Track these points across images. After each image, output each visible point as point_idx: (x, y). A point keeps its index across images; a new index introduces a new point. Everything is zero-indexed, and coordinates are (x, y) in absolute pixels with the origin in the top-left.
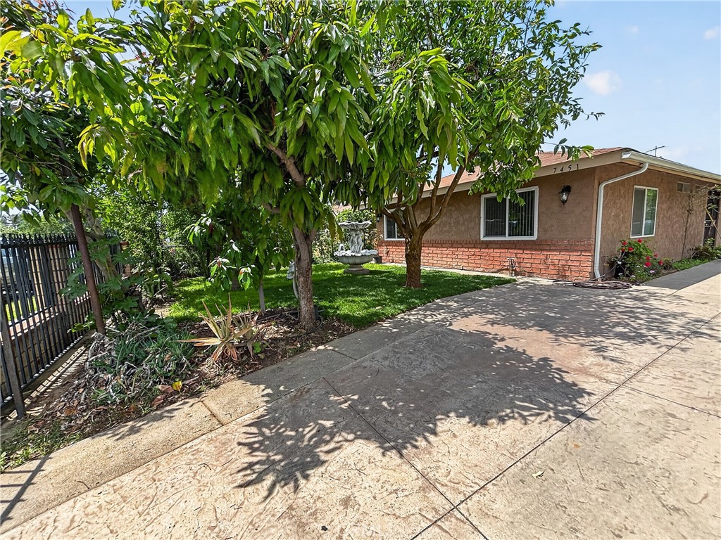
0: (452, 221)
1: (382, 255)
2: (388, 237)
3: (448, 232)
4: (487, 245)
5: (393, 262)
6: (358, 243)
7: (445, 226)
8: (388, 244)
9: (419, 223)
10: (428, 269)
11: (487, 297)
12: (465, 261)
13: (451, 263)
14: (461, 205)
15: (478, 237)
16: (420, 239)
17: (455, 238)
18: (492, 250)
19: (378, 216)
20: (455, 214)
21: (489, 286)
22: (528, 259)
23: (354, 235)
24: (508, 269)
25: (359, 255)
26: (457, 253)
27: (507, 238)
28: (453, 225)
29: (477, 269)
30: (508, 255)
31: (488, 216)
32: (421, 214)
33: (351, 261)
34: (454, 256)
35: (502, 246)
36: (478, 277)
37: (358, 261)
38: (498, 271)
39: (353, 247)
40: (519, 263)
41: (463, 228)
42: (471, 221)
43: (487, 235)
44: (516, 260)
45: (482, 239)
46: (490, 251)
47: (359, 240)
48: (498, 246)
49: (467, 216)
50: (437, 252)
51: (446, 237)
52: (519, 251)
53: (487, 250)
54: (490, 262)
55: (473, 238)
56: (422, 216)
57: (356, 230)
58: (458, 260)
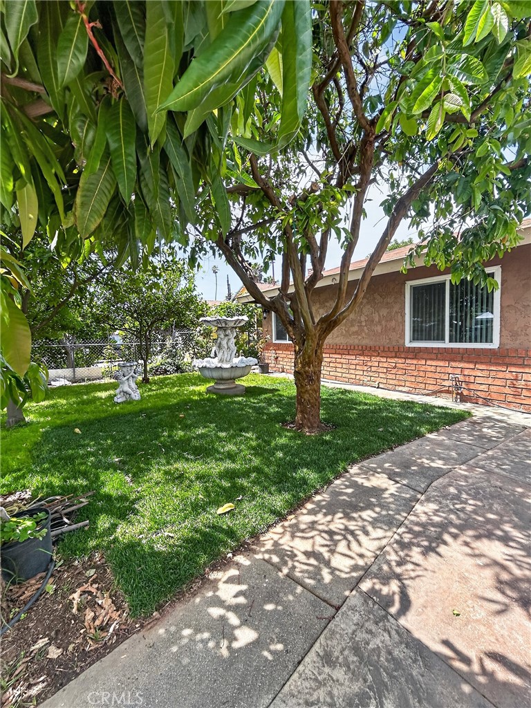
0: (363, 319)
1: (270, 361)
2: (278, 338)
3: (356, 333)
4: (416, 354)
5: (283, 372)
6: (228, 348)
7: (353, 325)
8: (278, 347)
9: (316, 320)
10: (330, 385)
11: (446, 460)
12: (381, 375)
13: (362, 378)
14: (376, 295)
15: (401, 341)
16: (319, 346)
17: (366, 342)
18: (423, 362)
19: (264, 311)
20: (367, 310)
21: (434, 428)
22: (482, 377)
23: (222, 336)
24: (448, 392)
25: (228, 366)
26: (369, 364)
27: (447, 344)
28: (364, 324)
29: (400, 388)
30: (450, 370)
31: (416, 312)
32: (320, 308)
33: (215, 374)
34: (365, 368)
35: (439, 356)
36: (408, 405)
37: (226, 375)
38: (434, 393)
39: (221, 354)
40: (468, 383)
41: (379, 328)
42: (391, 320)
43: (415, 338)
44: (461, 378)
45: (408, 344)
46: (420, 363)
47: (230, 344)
48: (433, 356)
49: (384, 312)
50: (342, 361)
51: (354, 340)
52: (466, 365)
53: (415, 362)
54: (420, 379)
55: (394, 343)
56: (321, 311)
57: (225, 329)
58: (371, 374)
